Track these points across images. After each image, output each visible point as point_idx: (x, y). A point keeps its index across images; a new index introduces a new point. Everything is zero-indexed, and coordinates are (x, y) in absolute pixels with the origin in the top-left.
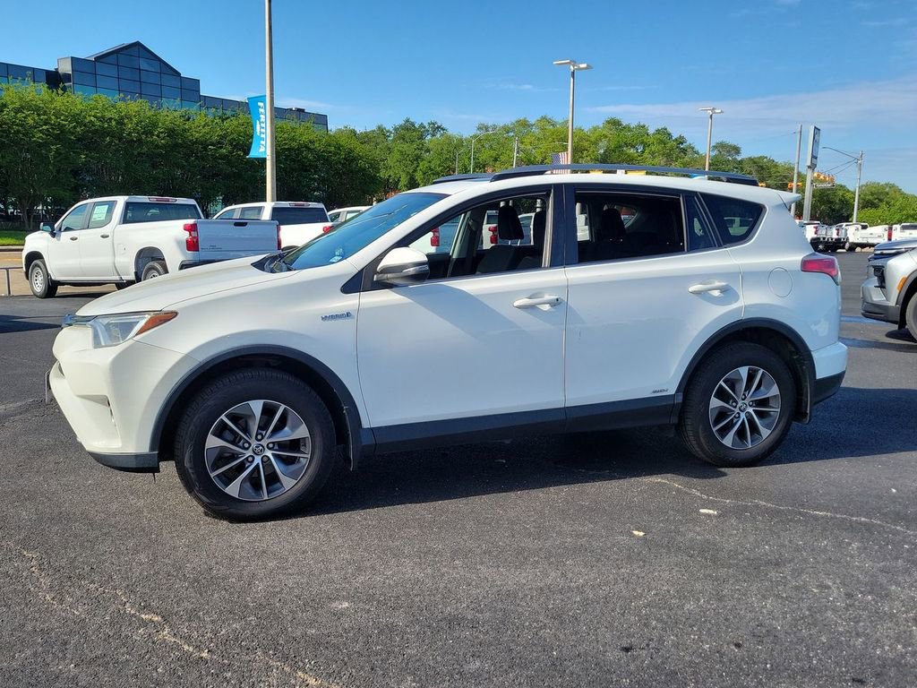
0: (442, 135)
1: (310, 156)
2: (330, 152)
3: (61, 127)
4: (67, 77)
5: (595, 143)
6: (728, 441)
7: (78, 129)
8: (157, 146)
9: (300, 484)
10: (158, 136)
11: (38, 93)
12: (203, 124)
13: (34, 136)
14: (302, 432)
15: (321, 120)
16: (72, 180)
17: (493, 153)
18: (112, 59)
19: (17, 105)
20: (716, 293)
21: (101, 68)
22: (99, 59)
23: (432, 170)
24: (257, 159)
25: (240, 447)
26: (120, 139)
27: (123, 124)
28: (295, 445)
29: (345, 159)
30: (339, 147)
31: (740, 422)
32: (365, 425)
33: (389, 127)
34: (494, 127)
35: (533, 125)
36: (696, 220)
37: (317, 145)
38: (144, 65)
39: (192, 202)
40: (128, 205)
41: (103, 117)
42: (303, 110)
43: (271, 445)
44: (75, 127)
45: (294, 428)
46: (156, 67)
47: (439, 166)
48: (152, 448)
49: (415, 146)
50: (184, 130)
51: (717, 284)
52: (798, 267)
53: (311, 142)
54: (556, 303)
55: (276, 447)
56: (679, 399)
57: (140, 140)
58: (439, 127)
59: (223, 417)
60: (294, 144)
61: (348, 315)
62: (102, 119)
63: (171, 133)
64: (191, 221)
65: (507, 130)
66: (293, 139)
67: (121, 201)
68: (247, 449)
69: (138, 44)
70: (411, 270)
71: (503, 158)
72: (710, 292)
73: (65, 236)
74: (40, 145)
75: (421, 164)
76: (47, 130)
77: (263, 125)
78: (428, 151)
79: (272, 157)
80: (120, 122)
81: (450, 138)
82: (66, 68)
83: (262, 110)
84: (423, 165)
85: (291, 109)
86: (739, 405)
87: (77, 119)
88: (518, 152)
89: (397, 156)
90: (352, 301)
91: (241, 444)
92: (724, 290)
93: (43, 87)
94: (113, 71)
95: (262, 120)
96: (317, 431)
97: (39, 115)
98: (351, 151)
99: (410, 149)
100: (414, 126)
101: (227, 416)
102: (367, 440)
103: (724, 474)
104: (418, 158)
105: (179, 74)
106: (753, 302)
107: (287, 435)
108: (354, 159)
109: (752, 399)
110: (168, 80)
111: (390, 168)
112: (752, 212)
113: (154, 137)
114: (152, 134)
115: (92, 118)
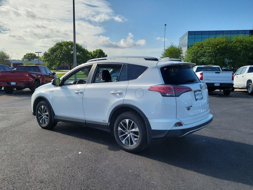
6: (124, 142)
20: (118, 94)
39: (218, 66)
51: (118, 92)
56: (109, 124)
61: (52, 91)
64: (201, 72)
72: (116, 94)
76: (242, 47)
86: (128, 131)
92: (120, 94)
102: (55, 118)
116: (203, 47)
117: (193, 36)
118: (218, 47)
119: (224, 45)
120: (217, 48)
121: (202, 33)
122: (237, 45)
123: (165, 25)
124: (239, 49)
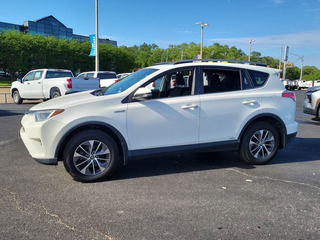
0: (157, 48)
1: (111, 55)
2: (118, 54)
3: (24, 45)
4: (27, 28)
5: (210, 51)
6: (256, 156)
7: (30, 46)
8: (58, 52)
9: (106, 170)
10: (58, 48)
11: (16, 33)
12: (74, 44)
13: (15, 48)
14: (107, 151)
15: (115, 43)
16: (28, 63)
17: (174, 55)
18: (42, 22)
19: (10, 37)
20: (252, 104)
21: (39, 25)
22: (38, 21)
23: (153, 60)
24: (93, 56)
25: (86, 157)
26: (45, 49)
27: (46, 44)
28: (105, 156)
29: (123, 56)
31: (260, 149)
32: (129, 149)
33: (138, 45)
34: (175, 46)
35: (188, 45)
36: (245, 78)
37: (113, 52)
38: (53, 23)
39: (70, 71)
40: (47, 72)
41: (39, 41)
42: (108, 40)
43: (96, 156)
44: (29, 45)
45: (104, 150)
46: (58, 24)
47: (156, 59)
48: (55, 157)
49: (147, 52)
50: (67, 46)
52: (281, 95)
53: (111, 50)
54: (196, 107)
55: (98, 157)
56: (239, 141)
57: (52, 50)
59: (80, 146)
60: (105, 51)
61: (124, 111)
62: (39, 42)
63: (63, 47)
64: (69, 78)
65: (179, 47)
66: (105, 50)
67: (45, 70)
68: (88, 157)
69: (51, 16)
70: (146, 96)
71: (178, 57)
73: (26, 83)
74: (17, 51)
76: (20, 46)
77: (95, 45)
78: (152, 54)
79: (98, 56)
80: (45, 43)
81: (159, 50)
82: (26, 24)
83: (94, 40)
84: (150, 59)
85: (104, 39)
86: (260, 143)
87: (30, 42)
88: (183, 55)
89: (141, 55)
90: (125, 106)
91: (86, 155)
93: (18, 31)
94: (43, 26)
95: (94, 43)
96: (112, 151)
97: (17, 41)
98: (125, 54)
99: (145, 53)
100: (147, 45)
101: (81, 146)
102: (130, 155)
103: (255, 168)
104: (148, 56)
105: (66, 27)
106: (265, 107)
107: (102, 152)
108: (126, 57)
109: (265, 141)
110: (62, 29)
111: (139, 60)
112: (265, 76)
113: (57, 49)
114: (56, 48)
115: (35, 42)
122: (14, 43)
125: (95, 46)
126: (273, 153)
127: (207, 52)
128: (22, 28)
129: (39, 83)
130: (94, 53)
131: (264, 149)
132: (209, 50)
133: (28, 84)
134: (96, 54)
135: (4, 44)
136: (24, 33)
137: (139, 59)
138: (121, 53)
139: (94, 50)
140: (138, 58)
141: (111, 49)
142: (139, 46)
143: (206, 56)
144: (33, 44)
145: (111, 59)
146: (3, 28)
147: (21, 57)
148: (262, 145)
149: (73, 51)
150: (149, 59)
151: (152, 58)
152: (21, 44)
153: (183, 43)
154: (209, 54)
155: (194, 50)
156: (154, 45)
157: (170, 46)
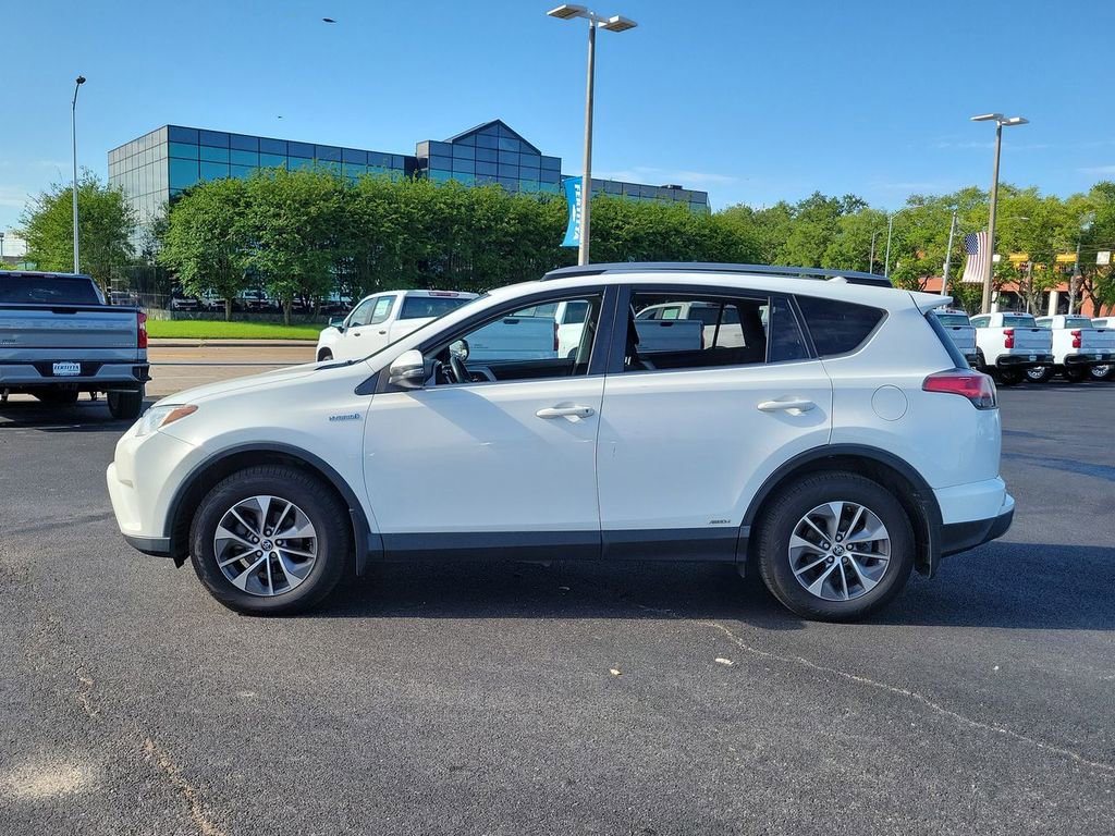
0: (860, 211)
1: (679, 241)
2: (705, 236)
3: (410, 216)
4: (424, 162)
5: (1075, 217)
6: (816, 588)
7: (427, 217)
8: (507, 234)
9: (305, 584)
10: (508, 223)
11: (393, 180)
12: (559, 207)
13: (383, 226)
15: (701, 198)
16: (418, 271)
17: (926, 233)
18: (470, 141)
19: (370, 194)
20: (796, 412)
21: (459, 151)
22: (457, 141)
23: (842, 255)
25: (249, 541)
26: (469, 228)
27: (473, 209)
29: (723, 243)
30: (714, 230)
31: (833, 568)
32: (374, 530)
33: (793, 202)
34: (932, 199)
35: (985, 196)
37: (688, 228)
38: (503, 144)
40: (407, 300)
41: (453, 203)
42: (679, 188)
44: (423, 215)
46: (514, 146)
47: (854, 249)
48: (166, 535)
49: (823, 226)
50: (538, 215)
51: (798, 401)
52: (920, 385)
53: (681, 223)
55: (285, 545)
56: (746, 533)
57: (490, 227)
58: (857, 202)
60: (661, 228)
61: (356, 417)
62: (451, 206)
63: (523, 218)
65: (949, 202)
66: (661, 221)
67: (401, 294)
68: (256, 543)
69: (498, 123)
71: (939, 239)
72: (788, 411)
73: (351, 331)
74: (389, 236)
75: (830, 247)
76: (396, 219)
77: (579, 210)
78: (840, 231)
79: (585, 245)
80: (470, 208)
81: (870, 214)
82: (424, 153)
83: (578, 193)
84: (832, 249)
85: (666, 187)
86: (833, 547)
87: (427, 206)
88: (955, 231)
89: (799, 238)
91: (250, 538)
92: (805, 409)
93: (400, 175)
94: (469, 153)
95: (578, 204)
97: (390, 204)
98: (731, 233)
99: (817, 230)
100: (824, 201)
104: (825, 240)
105: (539, 153)
106: (849, 424)
108: (735, 244)
109: (850, 541)
110: (528, 160)
111: (790, 254)
112: (870, 318)
113: (504, 224)
114: (502, 221)
115: (442, 205)
116: (248, 205)
117: (192, 152)
118: (313, 210)
119: (332, 205)
120: (308, 214)
121: (230, 141)
122: (381, 211)
123: (81, 81)
124: (386, 225)
125: (578, 216)
126: (884, 584)
127: (1060, 218)
128: (413, 165)
129: (381, 333)
130: (576, 237)
131: (849, 568)
132: (1071, 212)
133: (357, 335)
134: (582, 240)
135: (352, 216)
136: (414, 178)
137: (792, 249)
138: (716, 232)
139: (578, 226)
140: (789, 246)
141: (684, 220)
142: (796, 206)
143: (1056, 233)
144: (435, 214)
145: (679, 251)
146: (357, 167)
147: (396, 254)
148: (838, 553)
149: (555, 230)
150: (829, 252)
151: (841, 245)
152: (400, 213)
153: (964, 187)
154: (1070, 228)
155: (1007, 213)
156: (851, 198)
157: (914, 202)
